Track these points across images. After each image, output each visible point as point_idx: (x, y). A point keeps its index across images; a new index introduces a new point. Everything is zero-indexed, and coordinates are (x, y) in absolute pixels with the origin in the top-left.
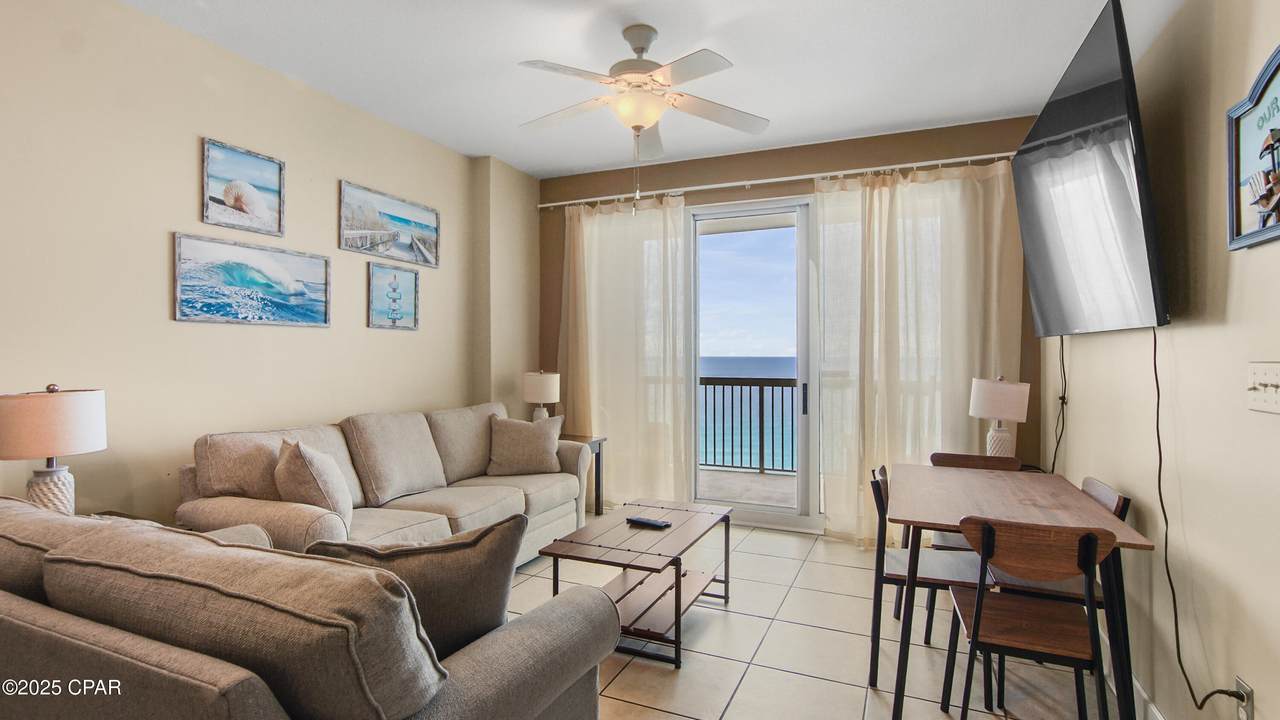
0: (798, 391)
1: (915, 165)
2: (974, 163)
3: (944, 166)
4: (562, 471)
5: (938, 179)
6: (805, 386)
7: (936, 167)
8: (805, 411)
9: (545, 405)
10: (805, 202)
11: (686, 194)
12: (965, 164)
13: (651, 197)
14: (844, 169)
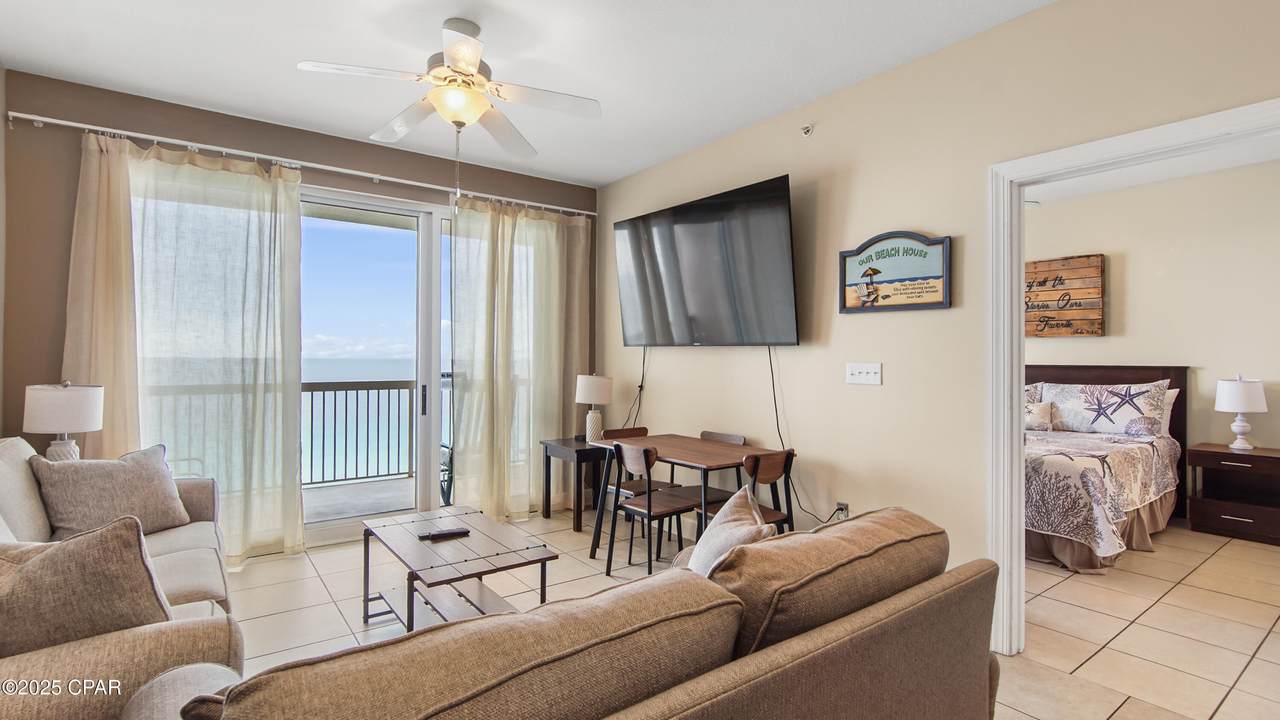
0: (418, 393)
1: (527, 203)
2: (564, 212)
3: (546, 209)
4: (191, 522)
5: (541, 218)
6: (424, 387)
7: (540, 208)
8: (424, 412)
9: (72, 436)
10: (430, 211)
11: (303, 169)
12: (557, 211)
13: (251, 159)
14: (477, 191)
